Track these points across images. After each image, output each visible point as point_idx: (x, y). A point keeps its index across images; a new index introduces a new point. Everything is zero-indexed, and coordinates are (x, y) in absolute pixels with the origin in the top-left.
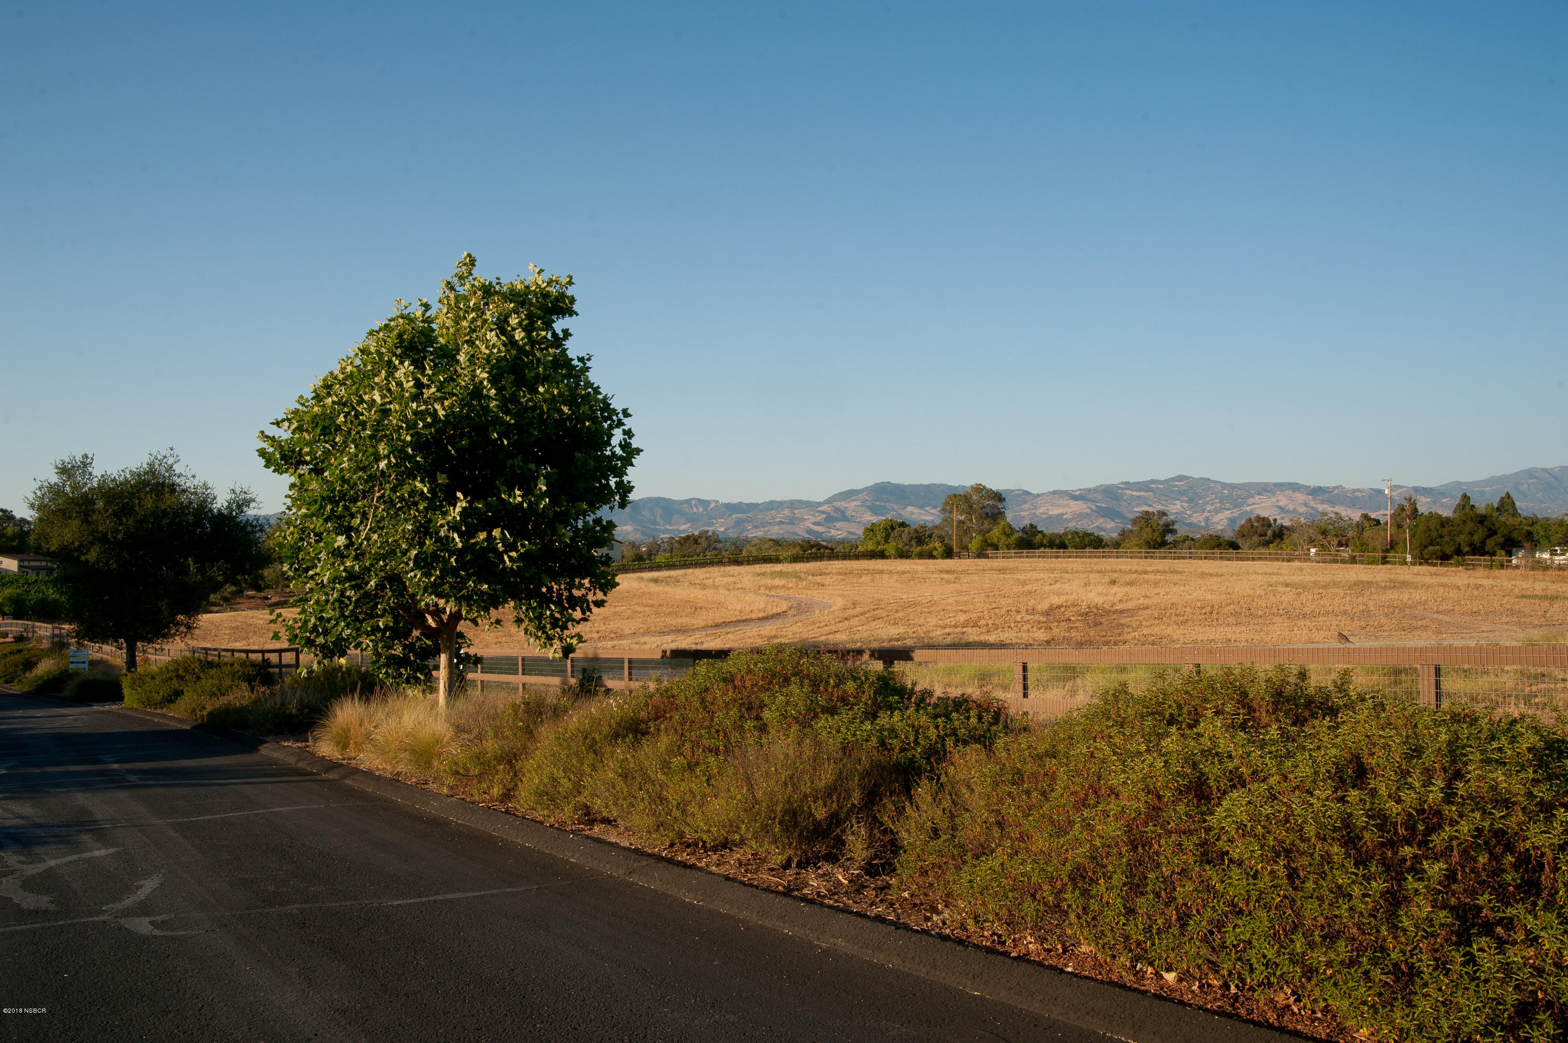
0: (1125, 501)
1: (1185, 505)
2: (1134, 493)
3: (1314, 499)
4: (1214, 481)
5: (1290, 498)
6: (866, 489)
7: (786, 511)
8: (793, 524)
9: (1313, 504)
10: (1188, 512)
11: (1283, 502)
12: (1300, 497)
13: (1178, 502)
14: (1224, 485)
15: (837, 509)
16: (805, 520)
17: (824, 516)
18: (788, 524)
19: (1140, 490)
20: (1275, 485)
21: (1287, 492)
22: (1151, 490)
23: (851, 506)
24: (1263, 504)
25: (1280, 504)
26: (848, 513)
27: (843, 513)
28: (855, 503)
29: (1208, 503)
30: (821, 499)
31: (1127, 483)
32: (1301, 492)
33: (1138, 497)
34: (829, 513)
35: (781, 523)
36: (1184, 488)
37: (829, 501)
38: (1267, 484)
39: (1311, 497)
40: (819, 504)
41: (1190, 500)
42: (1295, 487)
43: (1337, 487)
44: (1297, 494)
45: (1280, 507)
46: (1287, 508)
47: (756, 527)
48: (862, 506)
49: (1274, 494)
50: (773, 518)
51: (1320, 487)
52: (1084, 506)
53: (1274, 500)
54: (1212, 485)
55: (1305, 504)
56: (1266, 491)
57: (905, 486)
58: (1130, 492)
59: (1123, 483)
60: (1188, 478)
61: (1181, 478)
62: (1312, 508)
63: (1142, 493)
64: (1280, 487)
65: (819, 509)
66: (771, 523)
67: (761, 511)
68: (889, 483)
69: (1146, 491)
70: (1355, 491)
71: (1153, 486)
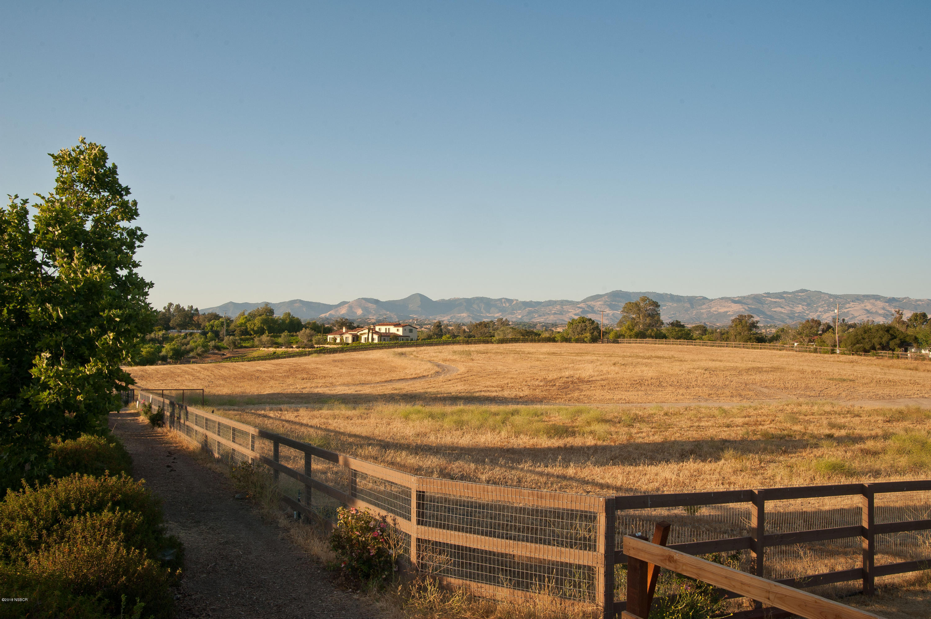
0: (767, 304)
1: (805, 307)
2: (773, 300)
3: (890, 305)
4: (824, 293)
5: (873, 304)
6: (607, 294)
7: (558, 307)
8: (563, 314)
9: (888, 308)
10: (807, 312)
11: (869, 307)
12: (880, 304)
13: (800, 306)
14: (830, 296)
15: (589, 306)
16: (570, 312)
17: (581, 310)
18: (559, 314)
19: (777, 298)
20: (864, 296)
21: (871, 301)
22: (783, 298)
23: (597, 304)
24: (855, 308)
25: (867, 308)
26: (596, 309)
27: (592, 308)
28: (600, 303)
29: (819, 306)
30: (579, 300)
31: (768, 293)
32: (881, 301)
33: (775, 302)
34: (583, 308)
35: (555, 314)
36: (805, 297)
37: (584, 301)
38: (858, 296)
39: (887, 304)
40: (578, 303)
41: (808, 305)
42: (877, 298)
43: (905, 298)
44: (878, 302)
45: (866, 310)
46: (871, 311)
47: (540, 316)
48: (604, 305)
49: (863, 302)
50: (550, 311)
51: (893, 298)
52: (741, 307)
53: (863, 305)
54: (823, 296)
55: (883, 309)
56: (858, 300)
57: (631, 293)
58: (770, 299)
59: (765, 293)
60: (807, 291)
61: (803, 291)
62: (888, 311)
63: (778, 300)
64: (867, 297)
65: (578, 306)
66: (549, 314)
67: (543, 306)
68: (621, 291)
69: (780, 298)
70: (917, 301)
71: (785, 295)
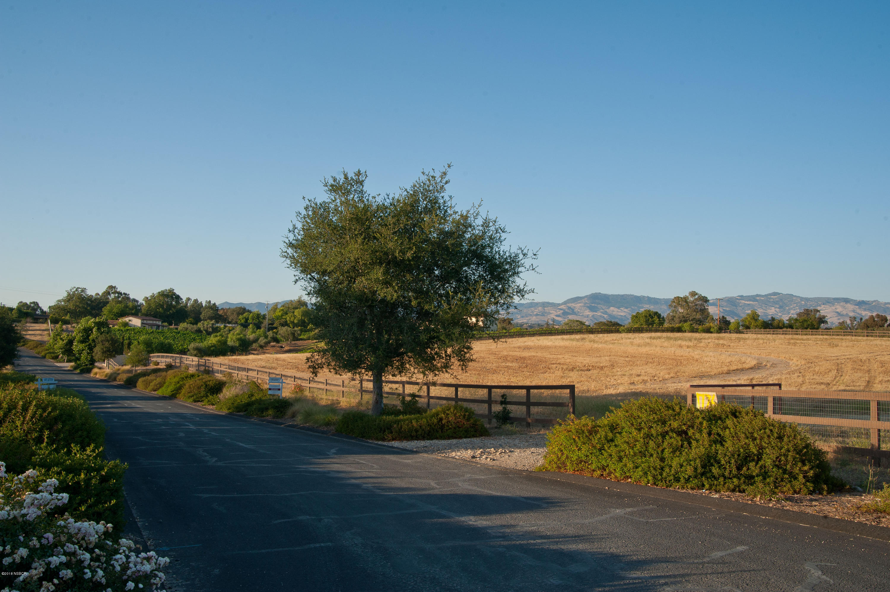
0: (741, 306)
1: (777, 310)
2: (746, 302)
3: (860, 308)
4: (795, 296)
5: (843, 307)
6: (586, 296)
7: (540, 308)
8: (544, 315)
9: (859, 311)
10: (779, 314)
11: (839, 309)
12: (850, 307)
13: (773, 308)
14: (802, 299)
15: (569, 308)
16: (551, 313)
17: (562, 311)
18: (541, 315)
19: (750, 300)
20: (834, 299)
21: (842, 304)
22: (757, 301)
23: (577, 306)
24: (827, 311)
25: (838, 310)
26: (576, 310)
27: (573, 310)
28: (580, 305)
29: (792, 309)
30: (560, 301)
31: (742, 296)
32: (851, 304)
33: (749, 304)
34: (564, 310)
35: (537, 315)
36: (777, 300)
37: (565, 303)
38: (829, 298)
39: (857, 307)
40: (559, 305)
41: (780, 307)
42: (847, 301)
43: (875, 301)
44: (848, 305)
45: (837, 312)
46: (842, 313)
47: (522, 317)
48: (584, 306)
49: (833, 305)
50: (533, 312)
51: (863, 301)
52: (716, 309)
53: (834, 308)
54: (794, 298)
55: (854, 311)
56: (828, 302)
57: (610, 295)
58: (743, 302)
59: (739, 296)
60: (779, 294)
61: (775, 294)
62: (858, 313)
63: (751, 302)
64: (837, 300)
65: (559, 307)
66: (531, 315)
67: (526, 308)
68: (600, 293)
69: (753, 301)
70: (886, 303)
71: (758, 298)
